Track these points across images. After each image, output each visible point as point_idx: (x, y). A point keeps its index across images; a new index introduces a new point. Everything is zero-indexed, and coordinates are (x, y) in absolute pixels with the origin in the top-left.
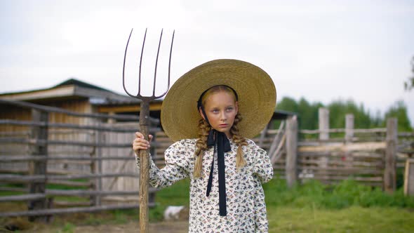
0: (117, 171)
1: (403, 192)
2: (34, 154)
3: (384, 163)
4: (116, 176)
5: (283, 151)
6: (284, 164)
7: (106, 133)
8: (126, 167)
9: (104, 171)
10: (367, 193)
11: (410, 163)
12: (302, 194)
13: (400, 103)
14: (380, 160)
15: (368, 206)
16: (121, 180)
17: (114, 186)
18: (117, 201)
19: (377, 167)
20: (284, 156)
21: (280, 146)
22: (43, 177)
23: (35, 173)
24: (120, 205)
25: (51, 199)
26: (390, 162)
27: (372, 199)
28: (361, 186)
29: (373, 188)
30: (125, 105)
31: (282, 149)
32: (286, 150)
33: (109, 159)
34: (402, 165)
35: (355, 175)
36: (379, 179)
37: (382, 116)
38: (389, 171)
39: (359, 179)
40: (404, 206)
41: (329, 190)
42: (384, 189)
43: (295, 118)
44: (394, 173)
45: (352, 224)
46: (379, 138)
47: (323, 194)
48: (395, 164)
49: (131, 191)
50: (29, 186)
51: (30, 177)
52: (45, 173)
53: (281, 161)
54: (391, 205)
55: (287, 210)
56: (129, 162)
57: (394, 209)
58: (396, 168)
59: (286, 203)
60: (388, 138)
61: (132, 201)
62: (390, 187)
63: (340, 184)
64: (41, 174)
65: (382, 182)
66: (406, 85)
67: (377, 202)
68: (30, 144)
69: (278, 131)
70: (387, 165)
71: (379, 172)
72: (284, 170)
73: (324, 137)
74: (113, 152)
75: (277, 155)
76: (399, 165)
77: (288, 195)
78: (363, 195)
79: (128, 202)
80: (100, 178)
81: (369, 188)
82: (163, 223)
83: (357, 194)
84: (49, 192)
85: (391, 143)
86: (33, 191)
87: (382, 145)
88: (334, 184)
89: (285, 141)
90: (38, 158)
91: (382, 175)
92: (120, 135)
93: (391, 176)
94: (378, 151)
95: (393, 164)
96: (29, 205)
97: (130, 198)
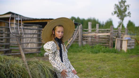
0: (28, 42)
1: (115, 48)
2: (6, 36)
3: (109, 39)
4: (28, 43)
5: (78, 36)
6: (78, 39)
7: (25, 30)
8: (31, 40)
9: (24, 42)
10: (104, 49)
11: (117, 40)
12: (84, 49)
13: (110, 19)
14: (108, 38)
15: (104, 52)
16: (30, 44)
17: (28, 46)
18: (28, 51)
19: (107, 41)
20: (78, 37)
21: (77, 34)
22: (9, 43)
23: (6, 42)
24: (29, 52)
25: (11, 50)
26: (111, 39)
27: (105, 50)
28: (102, 46)
29: (106, 47)
30: (27, 20)
31: (77, 35)
32: (78, 35)
33: (26, 38)
34: (115, 40)
35: (100, 43)
36: (108, 44)
37: (104, 23)
38: (111, 42)
39: (101, 44)
40: (115, 53)
41: (92, 48)
42: (109, 48)
43: (81, 25)
44: (112, 42)
45: (102, 58)
46: (108, 32)
47: (91, 49)
48: (113, 40)
49: (33, 48)
50: (5, 46)
51: (5, 44)
52: (9, 42)
53: (77, 39)
54: (112, 52)
55: (81, 54)
56: (32, 39)
57: (113, 54)
58: (113, 41)
59: (79, 51)
60: (111, 32)
61: (33, 51)
62: (111, 47)
63: (95, 46)
64: (8, 43)
65: (109, 45)
66: (112, 13)
67: (107, 51)
68: (5, 33)
69: (76, 29)
70: (110, 40)
71: (108, 42)
72: (78, 41)
73: (90, 31)
74: (27, 36)
75: (76, 36)
76: (114, 40)
77: (80, 49)
78: (103, 49)
79: (32, 51)
80: (23, 44)
81: (105, 47)
82: (44, 58)
83: (101, 49)
84: (11, 48)
85: (111, 33)
86: (6, 48)
87: (109, 34)
88: (94, 46)
89: (78, 32)
90: (7, 38)
91: (109, 43)
92: (29, 30)
93: (111, 43)
94: (108, 36)
95: (112, 40)
96: (5, 52)
97: (32, 50)
